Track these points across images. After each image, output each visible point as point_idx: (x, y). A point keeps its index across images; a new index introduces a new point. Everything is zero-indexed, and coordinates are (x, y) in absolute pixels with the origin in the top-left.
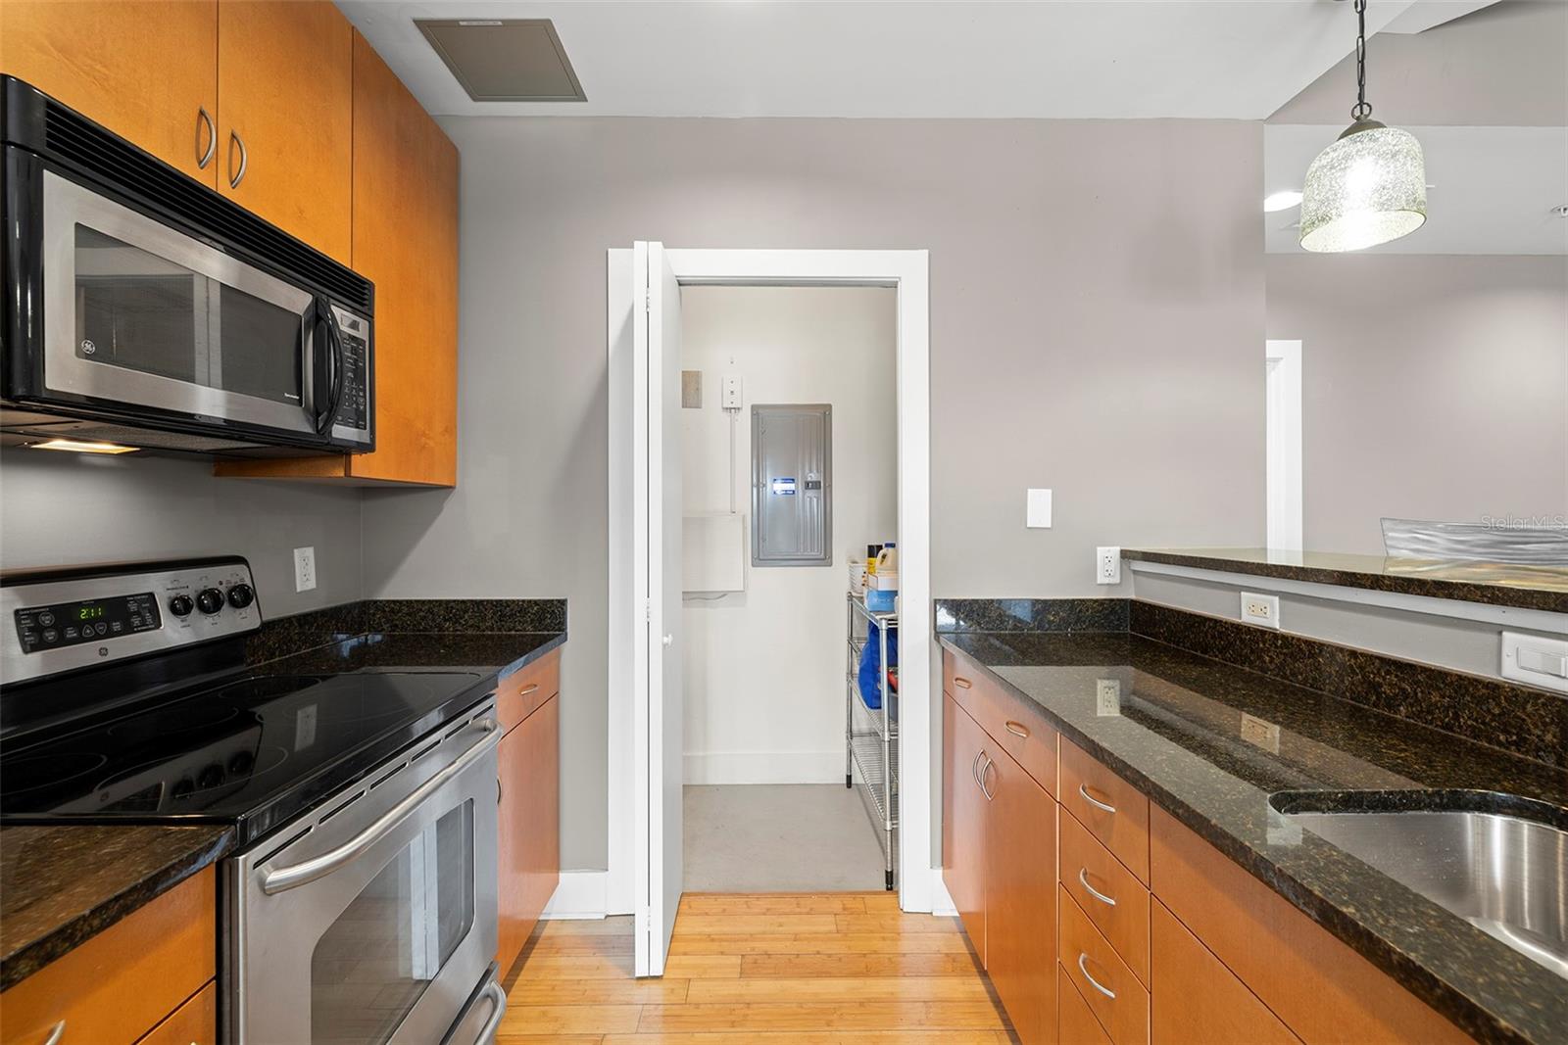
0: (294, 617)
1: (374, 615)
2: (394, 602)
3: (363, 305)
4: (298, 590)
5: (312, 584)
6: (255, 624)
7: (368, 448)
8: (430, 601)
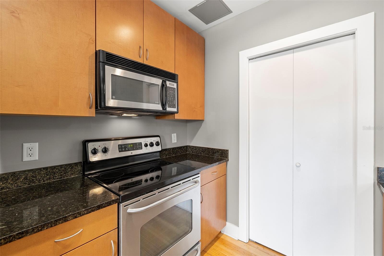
0: (171, 148)
1: (189, 149)
2: (192, 146)
3: (175, 80)
4: (173, 142)
5: (176, 141)
6: (160, 150)
7: (177, 112)
8: (199, 147)
